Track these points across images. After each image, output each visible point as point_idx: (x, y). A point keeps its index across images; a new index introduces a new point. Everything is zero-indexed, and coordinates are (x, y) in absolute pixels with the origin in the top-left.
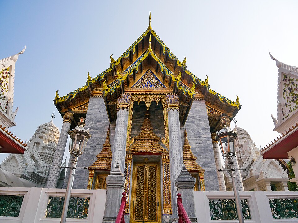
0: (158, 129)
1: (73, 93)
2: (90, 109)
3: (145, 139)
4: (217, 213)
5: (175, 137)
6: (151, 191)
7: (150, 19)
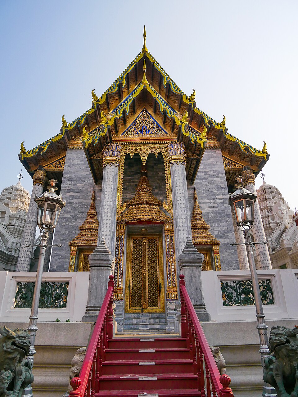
0: (159, 190)
2: (68, 166)
3: (141, 204)
4: (231, 298)
5: (181, 200)
6: (151, 270)
7: (145, 36)
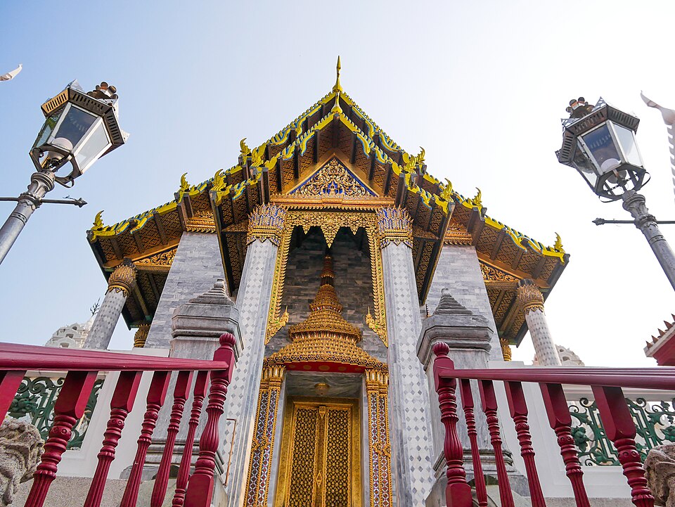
0: (356, 312)
1: (139, 217)
2: (181, 260)
3: (319, 333)
5: (404, 309)
6: (333, 477)
7: (338, 68)
